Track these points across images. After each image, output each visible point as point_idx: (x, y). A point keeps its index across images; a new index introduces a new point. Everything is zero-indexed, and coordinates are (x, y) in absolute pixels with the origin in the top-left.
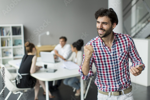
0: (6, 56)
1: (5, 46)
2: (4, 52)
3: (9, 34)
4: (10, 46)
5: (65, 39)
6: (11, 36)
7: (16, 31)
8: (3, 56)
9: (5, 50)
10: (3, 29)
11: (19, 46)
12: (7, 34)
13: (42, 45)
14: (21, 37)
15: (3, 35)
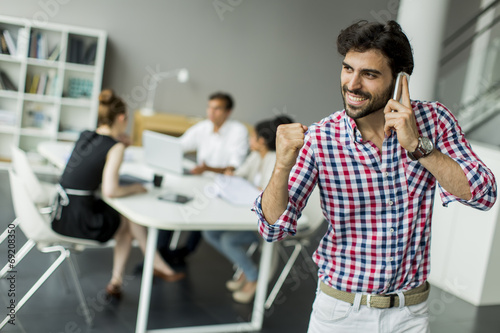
0: (35, 125)
1: (36, 92)
2: (31, 113)
3: (55, 56)
4: (53, 94)
5: (227, 103)
6: (62, 65)
7: (79, 50)
8: (23, 125)
9: (32, 107)
10: (39, 37)
11: (81, 102)
12: (49, 55)
13: (158, 109)
14: (93, 74)
15: (36, 56)
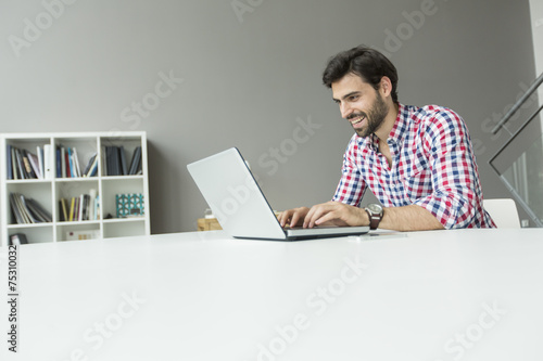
6: (100, 178)
10: (68, 154)
12: (85, 172)
15: (68, 175)
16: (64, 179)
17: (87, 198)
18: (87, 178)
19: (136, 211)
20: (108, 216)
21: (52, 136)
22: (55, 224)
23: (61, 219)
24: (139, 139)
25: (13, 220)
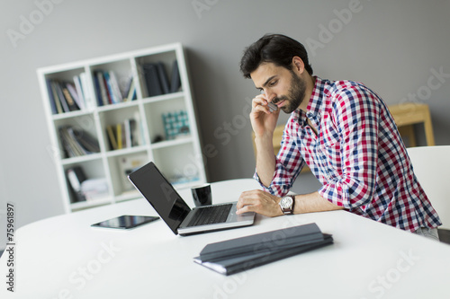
1: (124, 146)
2: (129, 172)
3: (131, 95)
6: (141, 101)
10: (106, 78)
15: (110, 102)
16: (107, 107)
17: (133, 123)
18: (129, 103)
19: (185, 130)
20: (157, 139)
21: (88, 63)
22: (104, 154)
23: (111, 147)
24: (173, 53)
25: (66, 155)
